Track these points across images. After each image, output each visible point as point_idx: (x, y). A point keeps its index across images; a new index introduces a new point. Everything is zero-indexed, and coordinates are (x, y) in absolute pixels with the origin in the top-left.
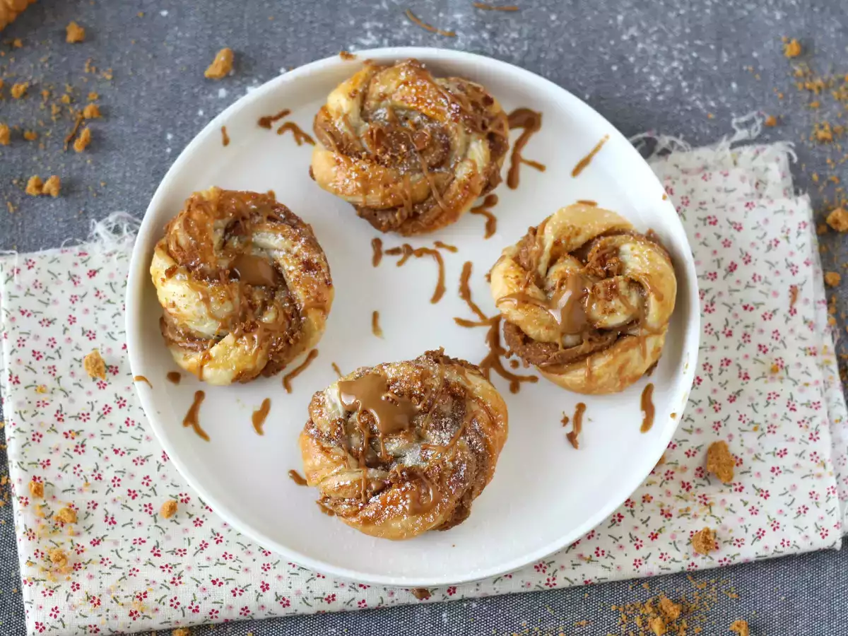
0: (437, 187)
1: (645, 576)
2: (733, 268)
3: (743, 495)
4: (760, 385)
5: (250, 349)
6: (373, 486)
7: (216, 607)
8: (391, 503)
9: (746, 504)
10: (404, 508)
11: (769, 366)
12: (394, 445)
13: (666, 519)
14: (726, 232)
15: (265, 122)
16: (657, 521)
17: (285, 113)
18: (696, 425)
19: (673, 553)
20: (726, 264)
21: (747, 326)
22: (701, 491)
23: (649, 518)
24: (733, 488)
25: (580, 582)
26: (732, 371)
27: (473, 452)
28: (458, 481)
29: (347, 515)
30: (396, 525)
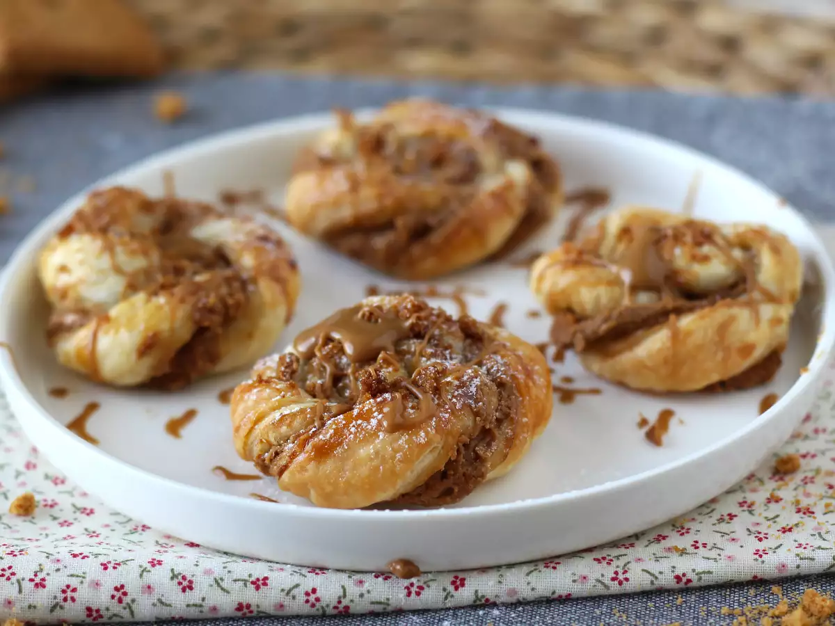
0: (458, 197)
1: (775, 574)
5: (167, 304)
6: (334, 410)
7: (74, 582)
8: (360, 416)
10: (380, 424)
13: (803, 516)
15: (230, 199)
19: (817, 542)
23: (778, 516)
25: (667, 580)
27: (493, 381)
28: (466, 395)
29: (293, 456)
30: (366, 451)
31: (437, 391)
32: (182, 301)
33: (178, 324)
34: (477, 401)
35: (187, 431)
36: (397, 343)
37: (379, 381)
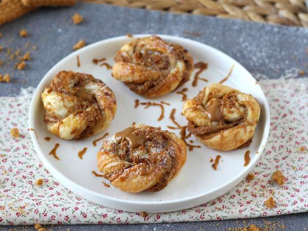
0: (163, 75)
1: (244, 217)
2: (285, 116)
3: (288, 191)
4: (296, 154)
5: (79, 119)
6: (126, 166)
7: (55, 215)
8: (133, 170)
9: (289, 194)
10: (139, 173)
11: (300, 148)
12: (137, 153)
13: (254, 197)
14: (282, 104)
15: (96, 61)
16: (250, 198)
17: (104, 59)
18: (268, 167)
19: (257, 208)
20: (282, 114)
21: (291, 135)
22: (269, 188)
23: (246, 197)
24: (284, 188)
25: (215, 218)
26: (284, 150)
27: (170, 156)
28: (163, 164)
29: (115, 179)
30: (135, 181)
31: (155, 163)
32: (84, 119)
33: (82, 125)
34: (165, 166)
35: (84, 156)
36: (144, 143)
37: (139, 160)
